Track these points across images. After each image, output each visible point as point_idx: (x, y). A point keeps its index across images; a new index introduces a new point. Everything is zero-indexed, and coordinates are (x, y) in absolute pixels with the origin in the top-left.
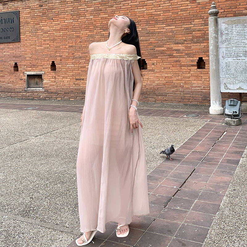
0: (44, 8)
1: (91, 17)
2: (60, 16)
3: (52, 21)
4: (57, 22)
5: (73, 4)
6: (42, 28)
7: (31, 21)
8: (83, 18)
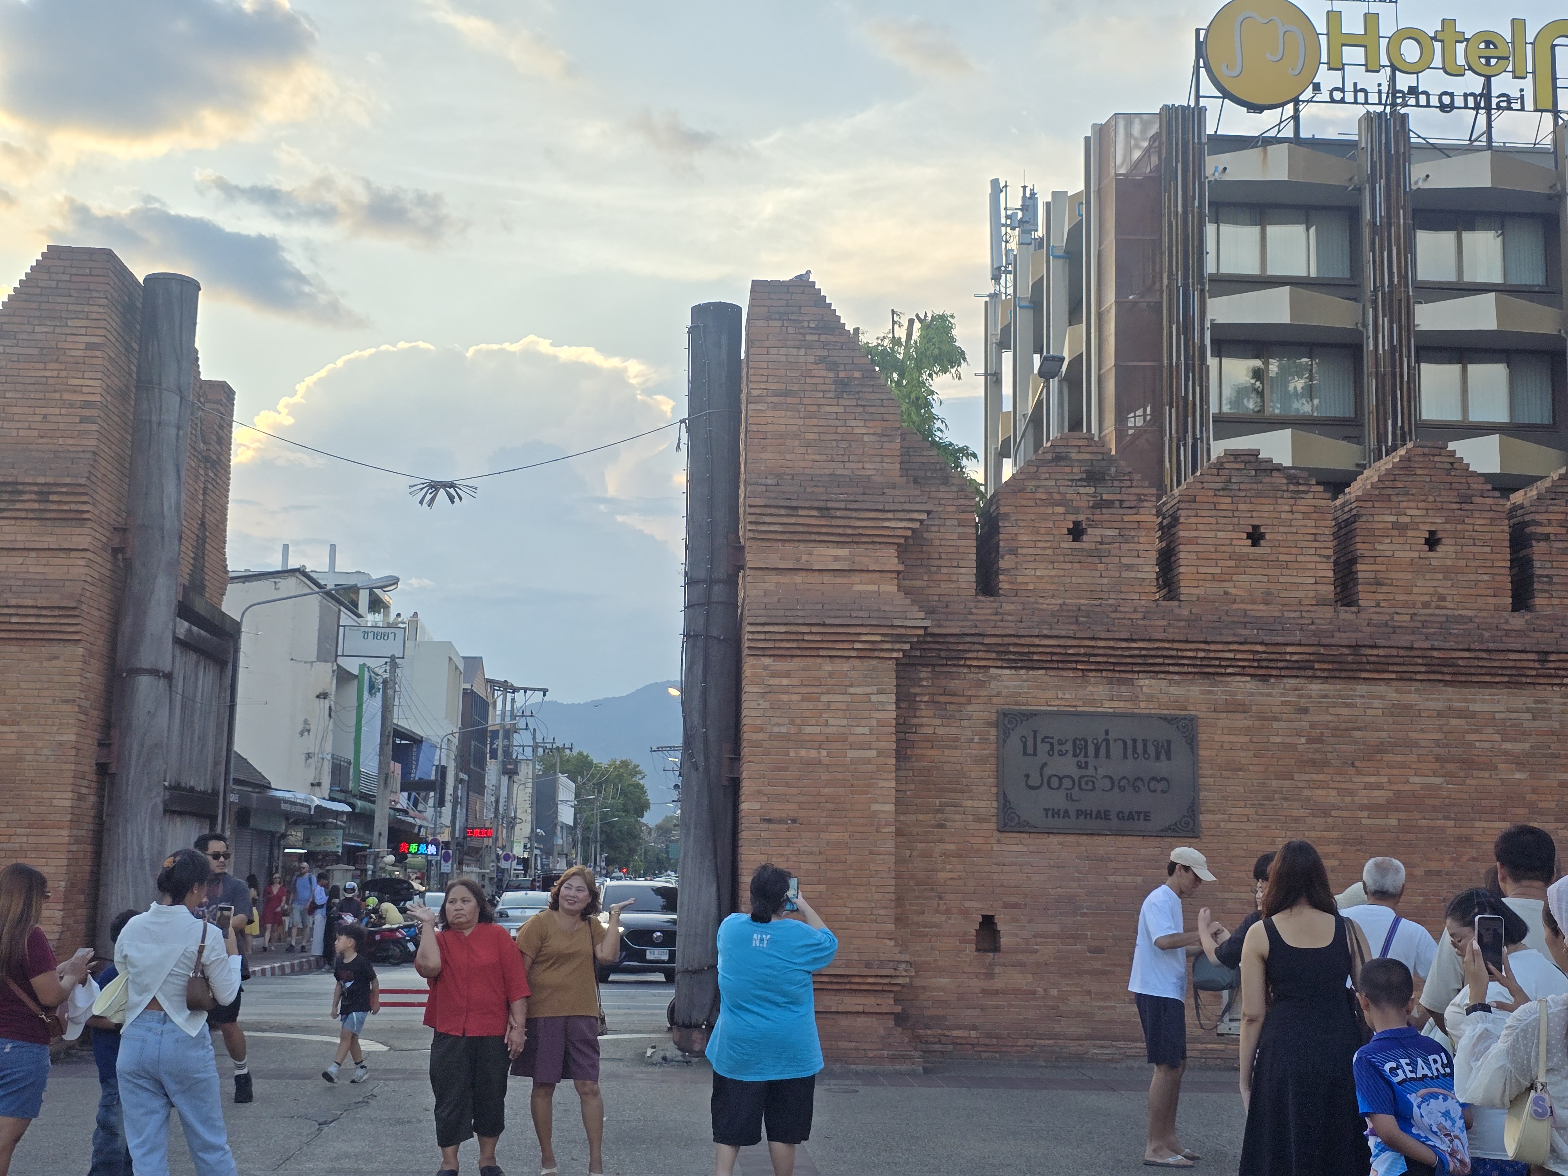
0: (1316, 718)
1: (1518, 776)
2: (1387, 757)
3: (1352, 771)
4: (1373, 779)
5: (1442, 722)
6: (1307, 792)
7: (1256, 761)
8: (1486, 774)
